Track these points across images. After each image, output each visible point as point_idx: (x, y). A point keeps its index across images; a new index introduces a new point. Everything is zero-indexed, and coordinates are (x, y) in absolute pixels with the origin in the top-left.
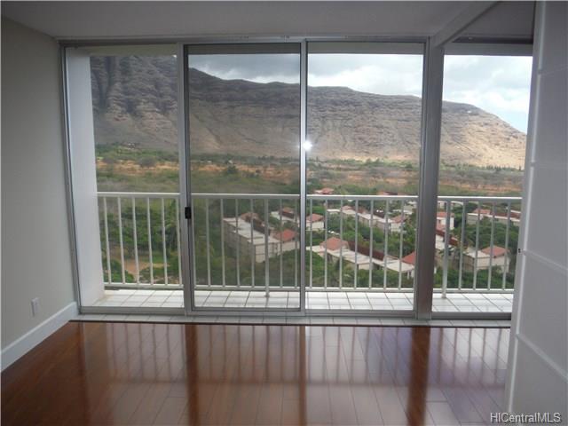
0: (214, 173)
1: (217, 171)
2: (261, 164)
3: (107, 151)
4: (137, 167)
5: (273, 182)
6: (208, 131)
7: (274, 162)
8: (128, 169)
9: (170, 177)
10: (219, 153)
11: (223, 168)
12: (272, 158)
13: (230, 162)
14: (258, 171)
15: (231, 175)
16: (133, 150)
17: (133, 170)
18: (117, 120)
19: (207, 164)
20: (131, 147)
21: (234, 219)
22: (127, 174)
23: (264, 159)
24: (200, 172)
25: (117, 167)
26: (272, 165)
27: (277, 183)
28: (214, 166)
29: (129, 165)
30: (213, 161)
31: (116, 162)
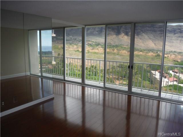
0: (152, 56)
1: (153, 55)
2: (169, 54)
3: (118, 47)
4: (127, 52)
5: (173, 60)
6: (152, 42)
7: (175, 53)
8: (124, 53)
9: (136, 56)
10: (155, 49)
11: (155, 54)
12: (175, 52)
13: (159, 52)
14: (168, 56)
15: (157, 57)
16: (126, 47)
17: (125, 53)
18: (122, 37)
19: (150, 52)
20: (126, 46)
21: (155, 72)
22: (123, 54)
23: (171, 52)
24: (147, 55)
25: (121, 52)
26: (174, 54)
27: (175, 61)
28: (152, 54)
29: (124, 52)
30: (152, 52)
31: (120, 51)
